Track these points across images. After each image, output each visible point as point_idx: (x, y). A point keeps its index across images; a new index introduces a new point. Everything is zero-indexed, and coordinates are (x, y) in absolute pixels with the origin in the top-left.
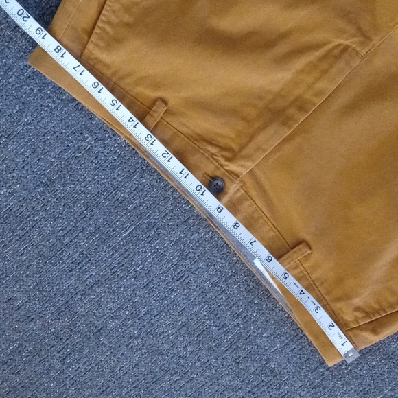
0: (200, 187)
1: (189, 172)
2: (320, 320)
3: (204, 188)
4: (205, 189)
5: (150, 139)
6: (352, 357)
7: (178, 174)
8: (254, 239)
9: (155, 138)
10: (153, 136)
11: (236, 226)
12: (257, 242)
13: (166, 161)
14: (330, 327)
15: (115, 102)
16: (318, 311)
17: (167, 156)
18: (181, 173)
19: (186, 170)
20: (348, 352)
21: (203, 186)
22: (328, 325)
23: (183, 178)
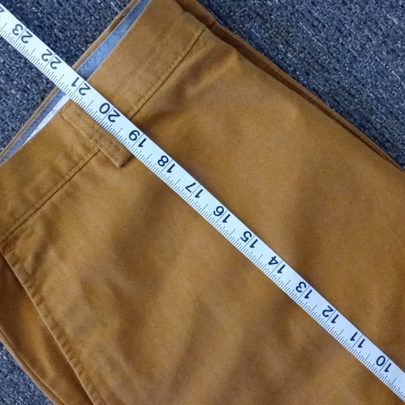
0: (382, 360)
1: (364, 337)
3: (388, 361)
5: (303, 289)
7: (349, 341)
9: (311, 288)
10: (307, 285)
13: (329, 322)
15: (248, 235)
17: (330, 313)
18: (352, 339)
19: (360, 334)
21: (387, 358)
23: (356, 347)
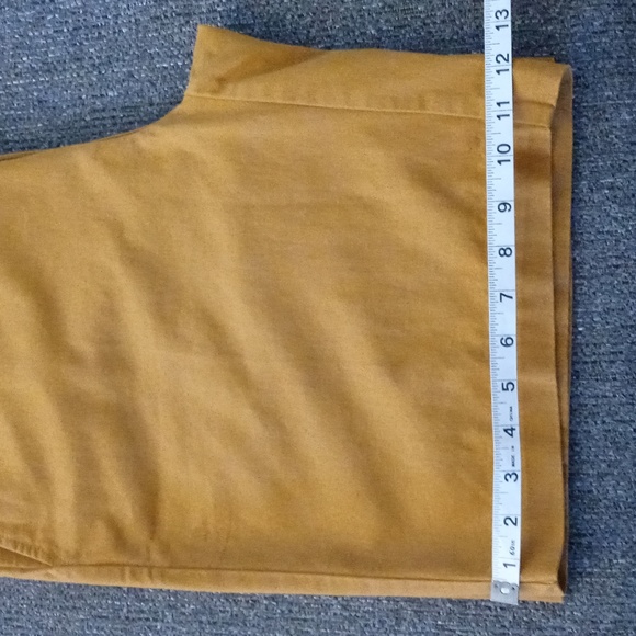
0: (506, 148)
1: (511, 113)
2: (501, 496)
3: (510, 156)
4: (512, 158)
6: (506, 597)
7: (494, 103)
8: (513, 294)
11: (504, 252)
12: (513, 303)
13: (494, 69)
14: (508, 521)
16: (511, 480)
18: (499, 104)
19: (510, 106)
20: (505, 584)
21: (512, 151)
22: (507, 514)
23: (495, 114)
